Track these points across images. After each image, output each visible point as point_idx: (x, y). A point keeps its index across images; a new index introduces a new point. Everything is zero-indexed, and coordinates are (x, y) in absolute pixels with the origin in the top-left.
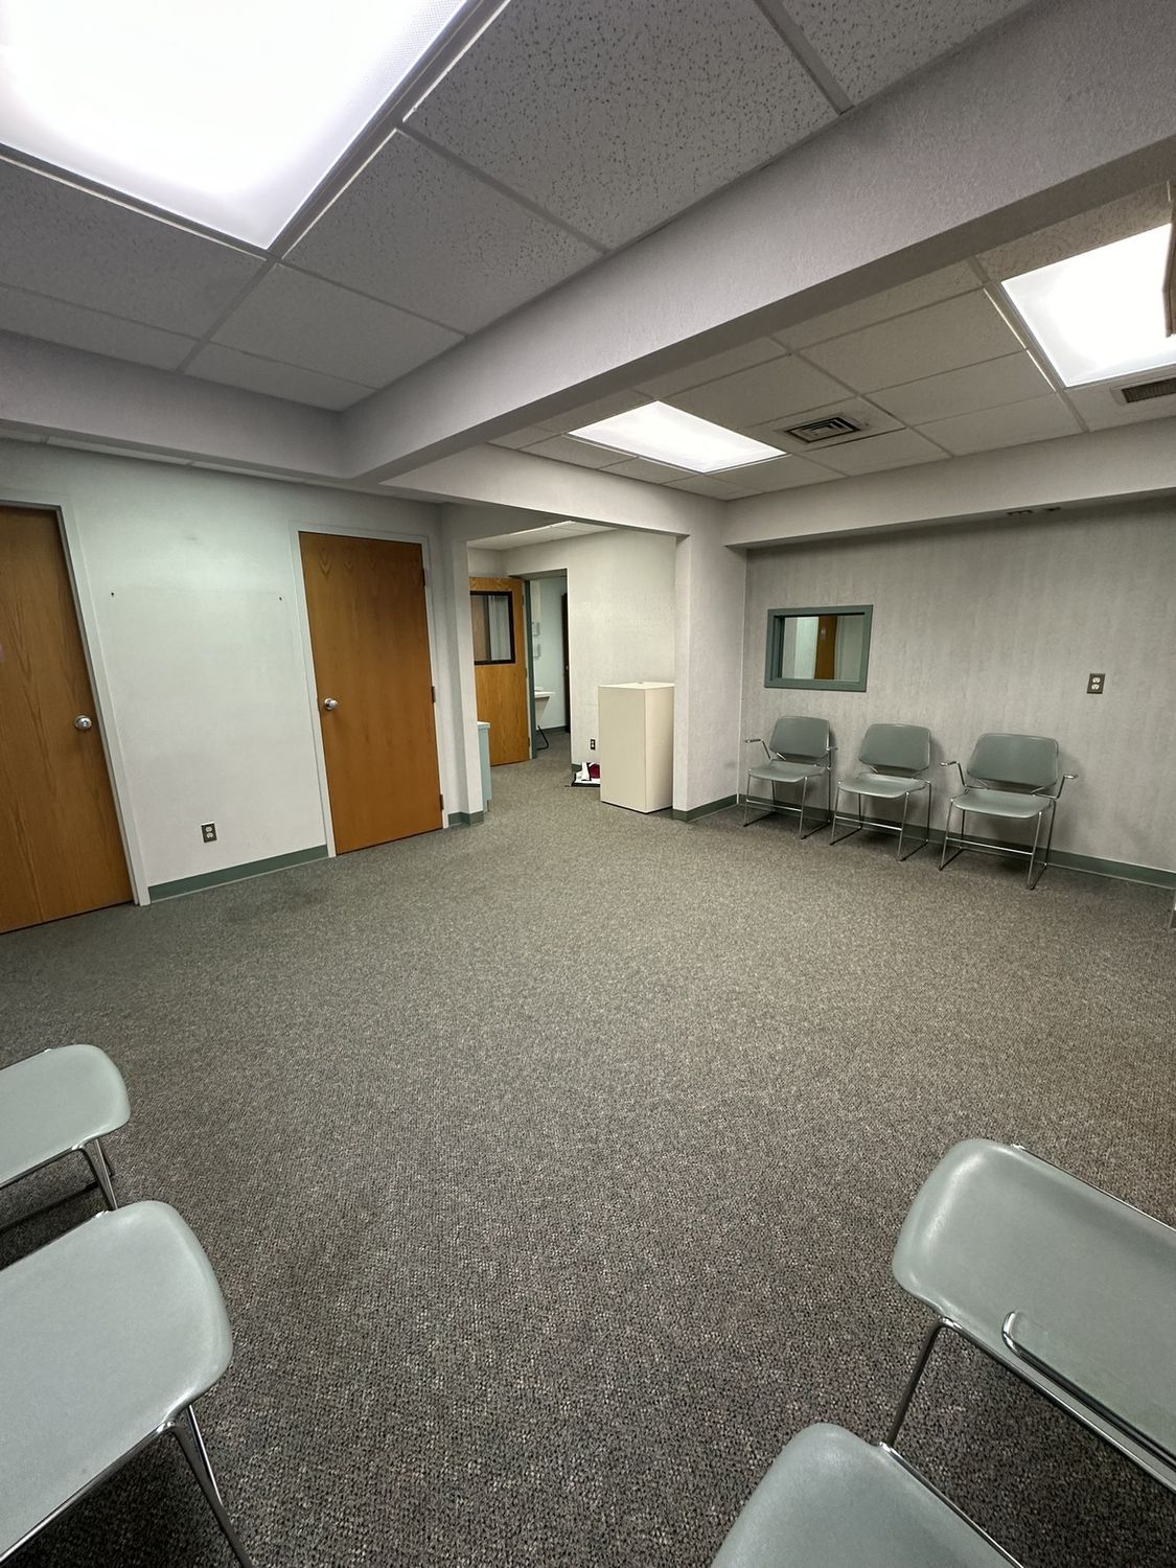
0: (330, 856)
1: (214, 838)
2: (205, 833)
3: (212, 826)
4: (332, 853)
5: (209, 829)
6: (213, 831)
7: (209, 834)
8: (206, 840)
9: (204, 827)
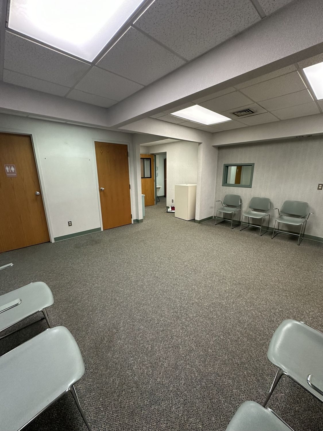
0: (102, 231)
1: (71, 225)
2: (69, 224)
3: (71, 222)
4: (102, 230)
5: (70, 223)
6: (71, 223)
7: (70, 224)
8: (69, 225)
9: (69, 222)
